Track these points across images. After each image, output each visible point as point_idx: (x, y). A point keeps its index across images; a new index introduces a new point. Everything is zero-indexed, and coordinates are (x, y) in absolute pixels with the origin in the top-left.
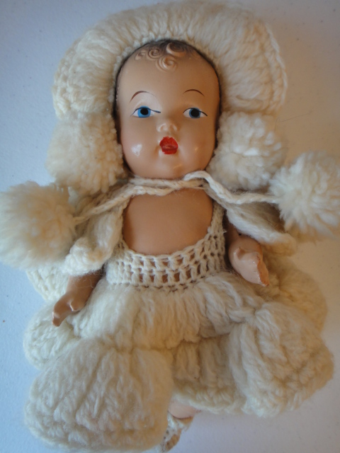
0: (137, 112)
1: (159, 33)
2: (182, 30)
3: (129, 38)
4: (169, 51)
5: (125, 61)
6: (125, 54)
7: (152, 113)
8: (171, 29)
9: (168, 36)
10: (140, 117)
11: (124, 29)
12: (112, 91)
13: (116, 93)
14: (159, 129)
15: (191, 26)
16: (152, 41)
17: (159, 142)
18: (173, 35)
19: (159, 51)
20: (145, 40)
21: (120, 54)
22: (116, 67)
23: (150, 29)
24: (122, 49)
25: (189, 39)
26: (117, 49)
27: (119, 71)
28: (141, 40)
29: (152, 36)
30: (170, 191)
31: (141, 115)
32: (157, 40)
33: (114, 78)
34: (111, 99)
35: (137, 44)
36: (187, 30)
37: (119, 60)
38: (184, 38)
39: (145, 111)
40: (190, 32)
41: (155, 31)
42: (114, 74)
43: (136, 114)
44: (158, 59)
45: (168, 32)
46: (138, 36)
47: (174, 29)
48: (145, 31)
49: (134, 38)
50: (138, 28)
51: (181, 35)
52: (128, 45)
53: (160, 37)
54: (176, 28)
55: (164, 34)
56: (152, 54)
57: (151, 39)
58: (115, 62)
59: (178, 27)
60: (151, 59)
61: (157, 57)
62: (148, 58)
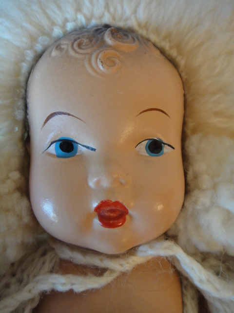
0: (53, 146)
1: (92, 16)
2: (128, 11)
3: (45, 22)
4: (108, 39)
5: (38, 57)
6: (39, 47)
7: (81, 148)
8: (112, 10)
9: (107, 19)
10: (59, 156)
11: (35, 7)
12: (20, 103)
13: (26, 107)
14: (92, 183)
15: (142, 6)
16: (82, 28)
17: (95, 205)
18: (114, 19)
19: (91, 41)
20: (70, 26)
21: (31, 47)
22: (25, 67)
23: (79, 9)
24: (33, 39)
25: (139, 25)
26: (25, 40)
27: (30, 73)
28: (63, 27)
29: (81, 19)
30: (115, 275)
31: (60, 152)
32: (89, 27)
33: (23, 84)
34: (19, 115)
35: (57, 32)
36: (135, 12)
37: (30, 55)
38: (132, 23)
39: (67, 146)
40: (142, 15)
41: (86, 11)
42: (22, 79)
43: (53, 149)
44: (91, 54)
45: (107, 14)
46: (60, 21)
47: (115, 9)
48: (70, 12)
49: (53, 24)
50: (59, 7)
51: (126, 20)
52: (44, 33)
53: (94, 22)
54: (119, 8)
55: (101, 17)
56: (79, 45)
57: (79, 25)
58: (24, 60)
59: (122, 7)
60: (77, 56)
61: (89, 51)
62: (72, 53)
